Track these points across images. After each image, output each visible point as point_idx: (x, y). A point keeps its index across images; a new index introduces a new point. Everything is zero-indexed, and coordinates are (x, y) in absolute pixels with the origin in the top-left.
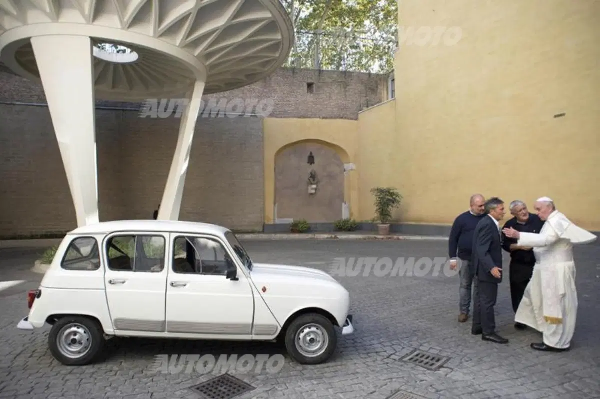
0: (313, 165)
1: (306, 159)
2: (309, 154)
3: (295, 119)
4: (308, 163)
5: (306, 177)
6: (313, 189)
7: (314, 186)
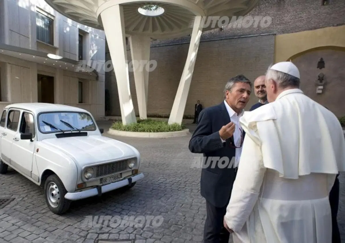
0: (323, 69)
1: (316, 64)
2: (319, 60)
3: (305, 31)
4: (318, 67)
5: (315, 79)
6: (319, 89)
7: (321, 87)
